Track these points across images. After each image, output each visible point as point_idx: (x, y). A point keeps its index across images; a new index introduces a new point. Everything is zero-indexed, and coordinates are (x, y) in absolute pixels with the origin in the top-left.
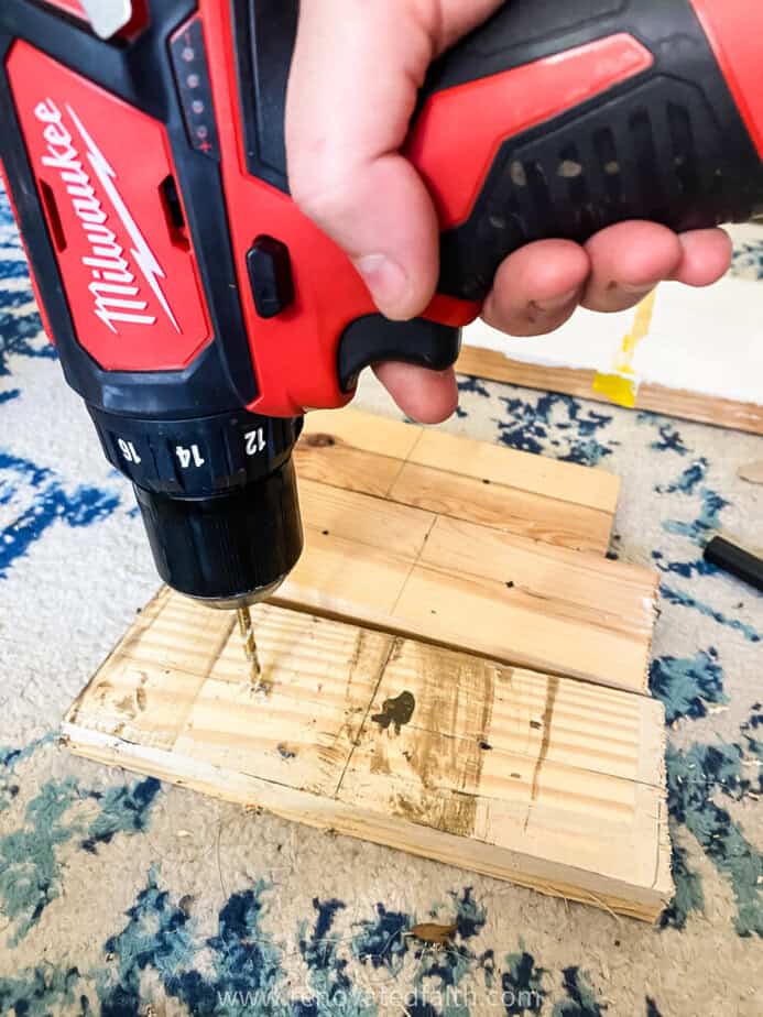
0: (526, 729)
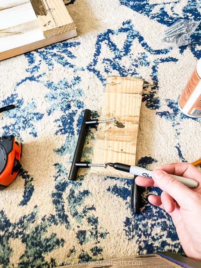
0: (120, 148)
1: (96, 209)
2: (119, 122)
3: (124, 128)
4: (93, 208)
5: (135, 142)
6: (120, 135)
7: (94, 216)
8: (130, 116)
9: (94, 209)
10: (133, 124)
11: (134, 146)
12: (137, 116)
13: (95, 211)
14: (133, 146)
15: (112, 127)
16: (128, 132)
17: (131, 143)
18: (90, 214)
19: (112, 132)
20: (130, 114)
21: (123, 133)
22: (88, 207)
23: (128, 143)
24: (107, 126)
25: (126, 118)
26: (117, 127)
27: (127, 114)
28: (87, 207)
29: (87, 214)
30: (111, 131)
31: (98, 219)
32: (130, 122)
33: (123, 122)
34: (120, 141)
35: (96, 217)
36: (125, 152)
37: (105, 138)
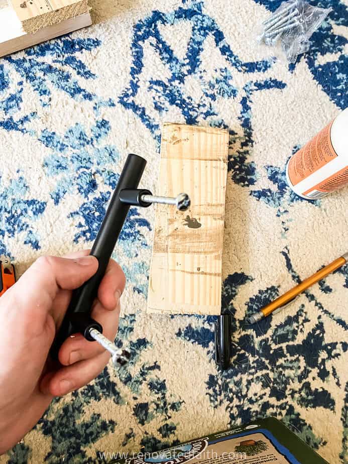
0: (196, 266)
1: (161, 367)
2: (191, 217)
3: (199, 229)
4: (156, 367)
5: (220, 252)
6: (194, 241)
7: (159, 379)
8: (209, 205)
9: (159, 367)
10: (215, 219)
11: (219, 259)
12: (221, 205)
13: (160, 370)
14: (217, 261)
15: (179, 228)
16: (206, 236)
17: (214, 255)
18: (152, 376)
19: (180, 237)
20: (209, 202)
21: (199, 238)
22: (147, 366)
23: (209, 256)
24: (170, 226)
25: (203, 209)
26: (187, 226)
27: (202, 202)
28: (145, 367)
29: (148, 377)
30: (178, 235)
31: (165, 383)
32: (209, 217)
33: (197, 217)
34: (194, 252)
35: (161, 380)
36: (205, 272)
37: (169, 249)
